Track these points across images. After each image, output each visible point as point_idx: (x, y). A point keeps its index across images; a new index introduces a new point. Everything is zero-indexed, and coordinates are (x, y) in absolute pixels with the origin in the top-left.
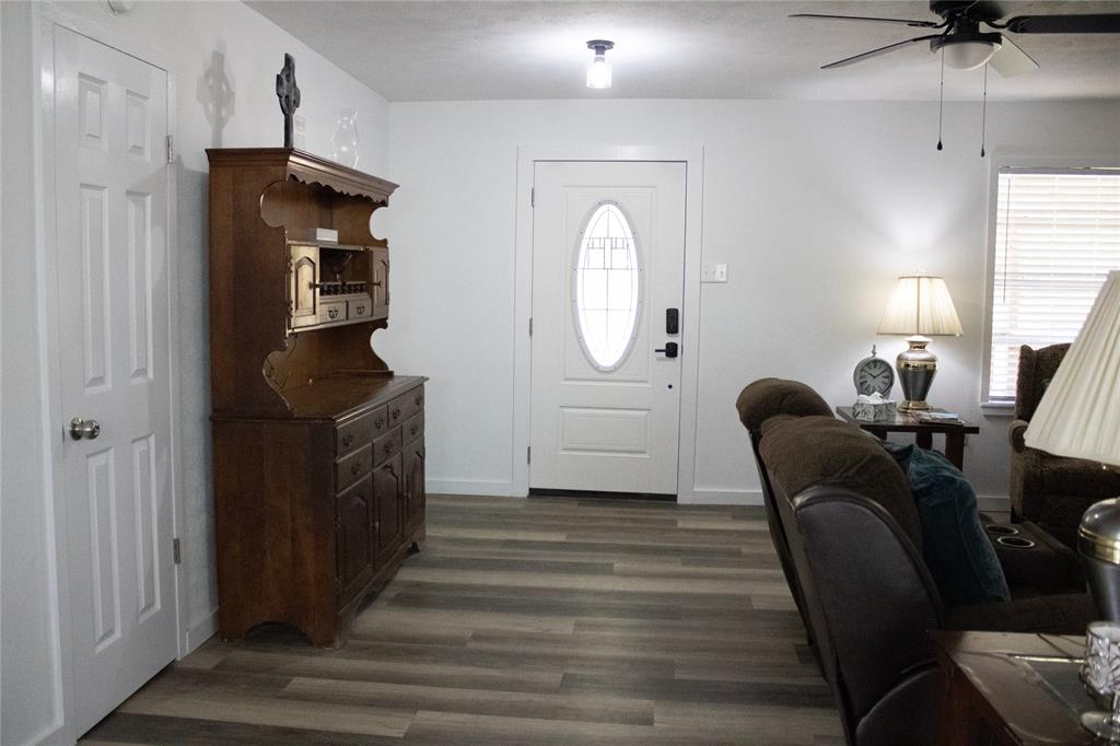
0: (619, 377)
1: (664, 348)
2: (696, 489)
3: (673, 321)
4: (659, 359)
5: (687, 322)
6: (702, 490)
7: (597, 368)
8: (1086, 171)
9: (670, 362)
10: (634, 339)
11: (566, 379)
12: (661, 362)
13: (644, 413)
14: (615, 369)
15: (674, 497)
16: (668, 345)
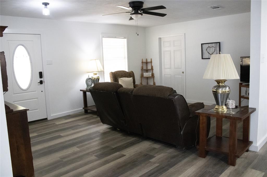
0: (29, 91)
1: (39, 82)
2: (51, 115)
3: (41, 75)
4: (38, 85)
5: (45, 75)
6: (52, 115)
7: (23, 90)
8: (115, 37)
9: (41, 85)
10: (31, 80)
11: (14, 94)
12: (39, 86)
13: (36, 99)
14: (28, 89)
15: (46, 119)
16: (40, 81)
